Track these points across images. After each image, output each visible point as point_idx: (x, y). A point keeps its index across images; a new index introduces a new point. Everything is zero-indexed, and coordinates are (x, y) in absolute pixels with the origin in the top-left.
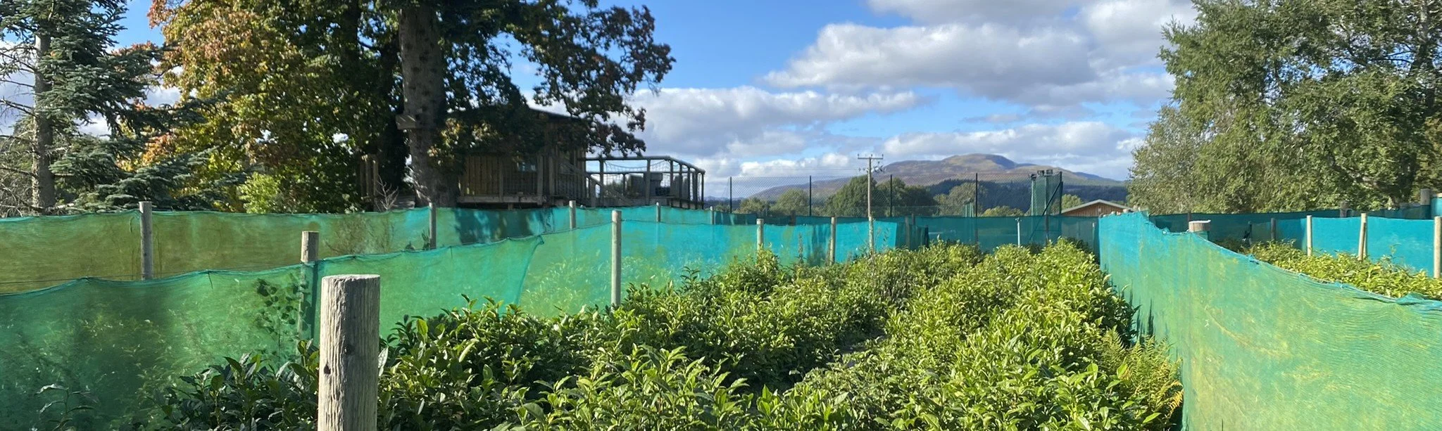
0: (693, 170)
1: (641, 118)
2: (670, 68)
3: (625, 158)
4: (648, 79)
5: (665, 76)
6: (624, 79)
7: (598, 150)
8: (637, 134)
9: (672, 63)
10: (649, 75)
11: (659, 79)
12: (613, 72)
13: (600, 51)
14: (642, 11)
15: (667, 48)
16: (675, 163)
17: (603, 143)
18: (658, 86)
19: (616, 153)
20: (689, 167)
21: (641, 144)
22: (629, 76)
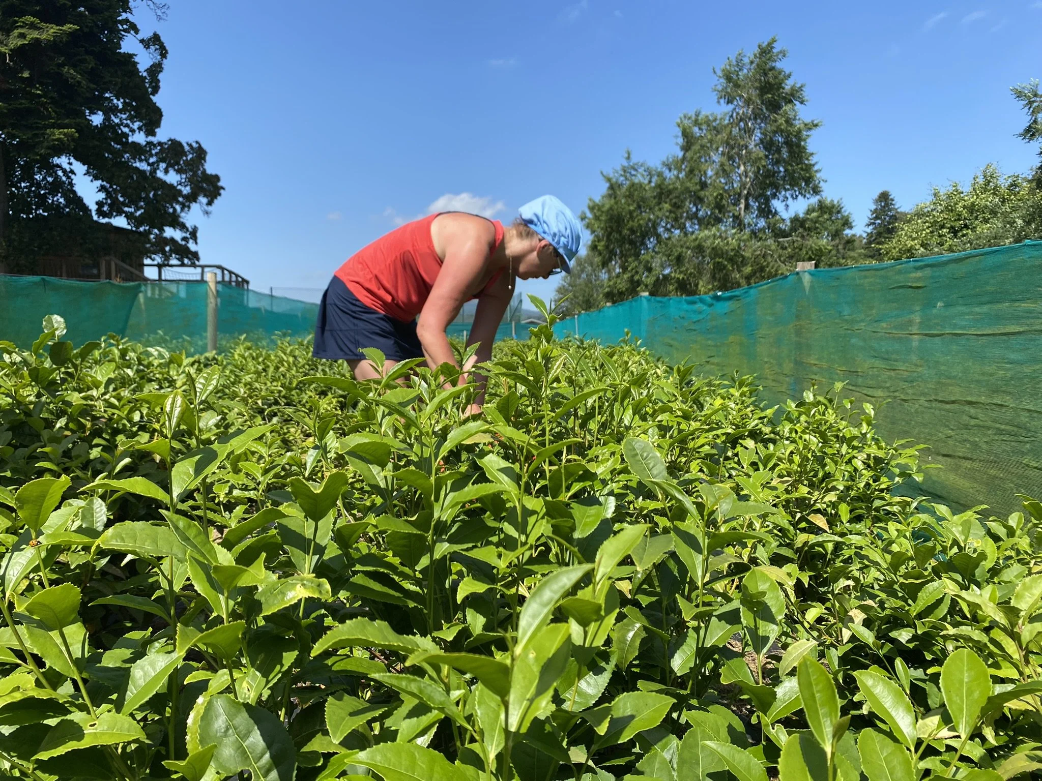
0: (240, 279)
1: (194, 234)
2: (220, 195)
3: (183, 265)
4: (200, 203)
5: (215, 201)
6: (181, 199)
7: (158, 259)
8: (192, 246)
9: (222, 191)
10: (203, 200)
11: (210, 203)
12: (171, 192)
13: (160, 174)
14: (195, 145)
15: (217, 178)
16: (226, 272)
17: (163, 252)
18: (210, 208)
19: (174, 261)
20: (237, 276)
21: (195, 255)
22: (185, 197)
